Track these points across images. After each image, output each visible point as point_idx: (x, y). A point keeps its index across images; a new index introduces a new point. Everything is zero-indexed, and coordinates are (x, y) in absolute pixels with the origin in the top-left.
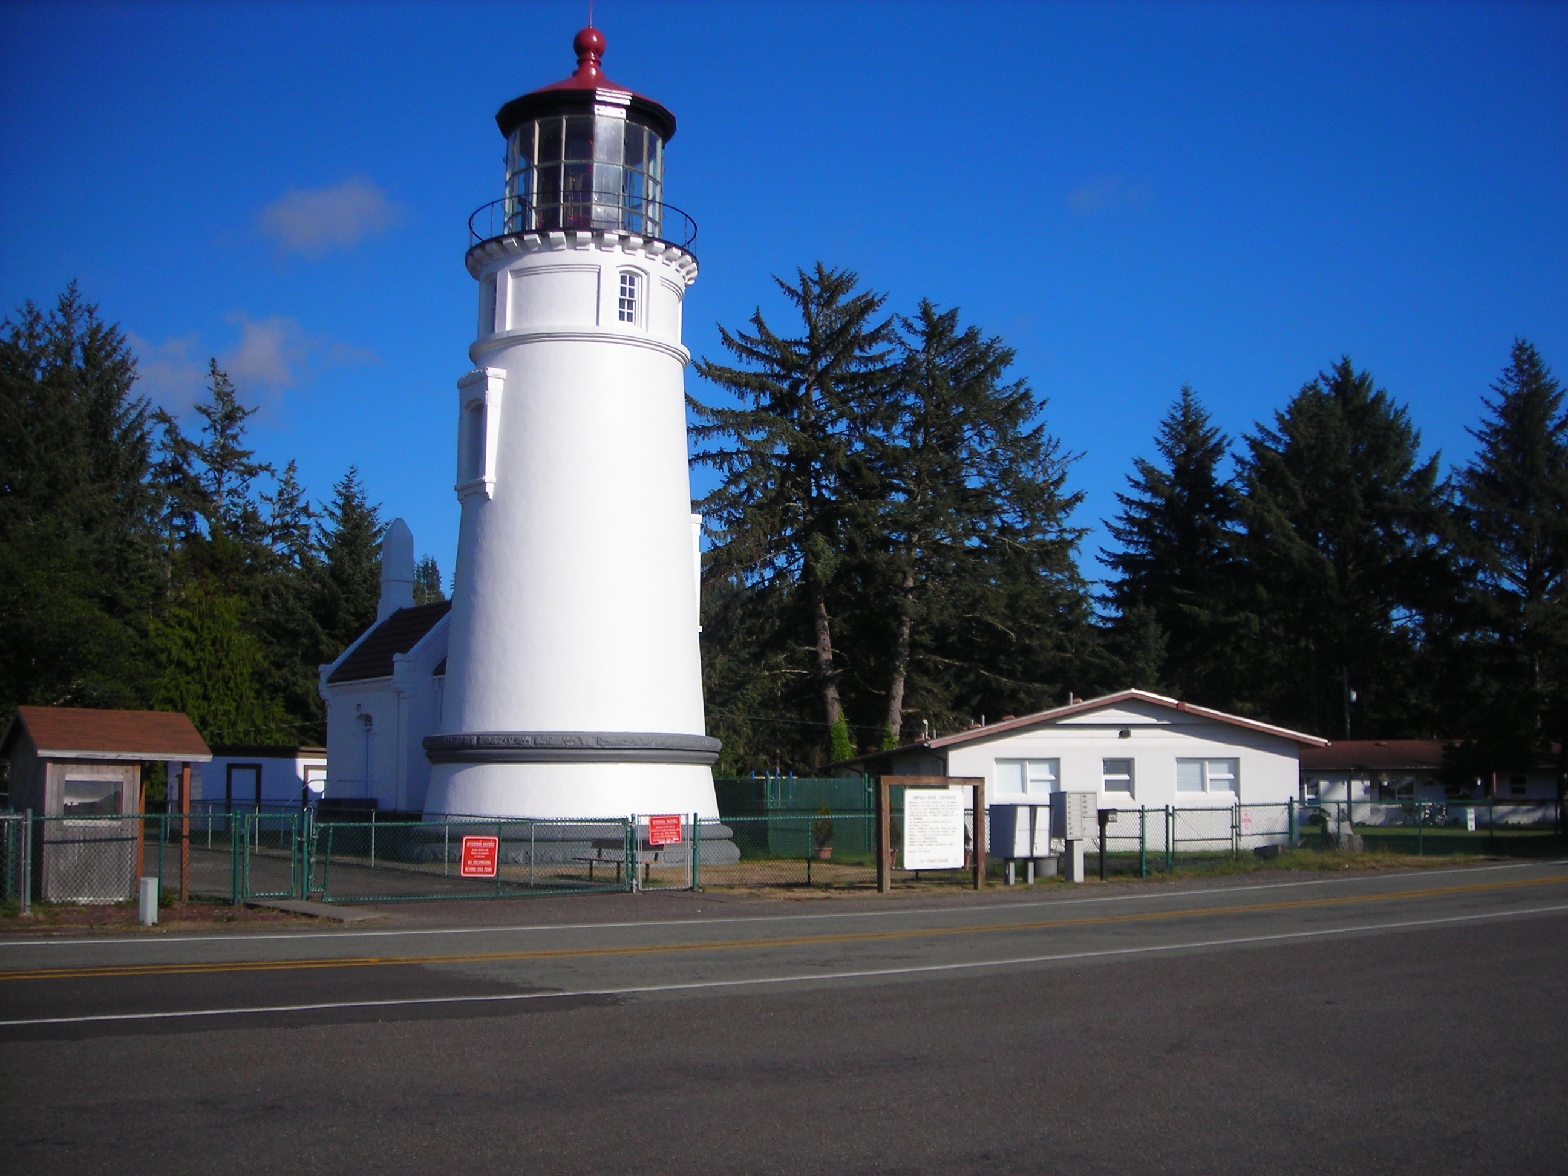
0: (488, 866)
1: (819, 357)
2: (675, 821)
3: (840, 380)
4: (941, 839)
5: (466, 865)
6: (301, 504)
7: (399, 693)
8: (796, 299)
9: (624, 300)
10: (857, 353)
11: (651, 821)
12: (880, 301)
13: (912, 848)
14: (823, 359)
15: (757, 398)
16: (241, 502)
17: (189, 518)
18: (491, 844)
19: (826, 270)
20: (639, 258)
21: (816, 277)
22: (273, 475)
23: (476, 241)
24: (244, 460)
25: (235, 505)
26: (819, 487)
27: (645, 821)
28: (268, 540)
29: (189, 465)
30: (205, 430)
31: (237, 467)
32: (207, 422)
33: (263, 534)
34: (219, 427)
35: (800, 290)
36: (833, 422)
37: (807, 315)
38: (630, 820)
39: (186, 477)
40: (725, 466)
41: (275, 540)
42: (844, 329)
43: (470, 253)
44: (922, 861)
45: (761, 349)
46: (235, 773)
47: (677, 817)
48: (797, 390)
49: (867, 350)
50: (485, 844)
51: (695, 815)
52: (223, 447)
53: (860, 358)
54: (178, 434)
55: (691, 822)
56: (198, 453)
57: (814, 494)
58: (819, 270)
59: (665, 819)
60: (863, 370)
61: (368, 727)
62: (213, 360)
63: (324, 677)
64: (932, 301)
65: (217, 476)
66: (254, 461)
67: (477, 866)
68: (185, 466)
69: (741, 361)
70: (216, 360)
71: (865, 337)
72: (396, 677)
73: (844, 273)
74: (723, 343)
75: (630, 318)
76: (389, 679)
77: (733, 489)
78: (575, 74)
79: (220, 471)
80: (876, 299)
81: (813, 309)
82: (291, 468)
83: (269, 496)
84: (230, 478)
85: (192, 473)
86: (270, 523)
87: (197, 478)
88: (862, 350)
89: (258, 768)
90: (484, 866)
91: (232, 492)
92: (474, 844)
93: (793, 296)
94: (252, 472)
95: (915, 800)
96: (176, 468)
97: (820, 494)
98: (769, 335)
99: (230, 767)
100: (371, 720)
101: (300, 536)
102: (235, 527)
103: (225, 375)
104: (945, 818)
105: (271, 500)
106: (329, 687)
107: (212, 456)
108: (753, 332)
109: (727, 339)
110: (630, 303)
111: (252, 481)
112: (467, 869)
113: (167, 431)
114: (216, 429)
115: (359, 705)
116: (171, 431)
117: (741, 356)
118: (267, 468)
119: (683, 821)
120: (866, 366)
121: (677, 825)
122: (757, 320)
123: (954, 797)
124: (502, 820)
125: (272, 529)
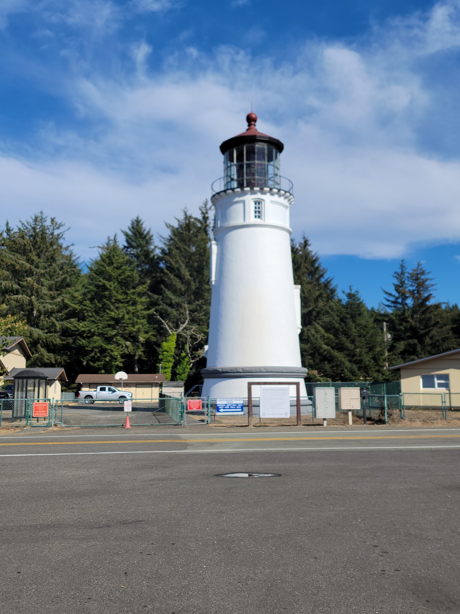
20: (259, 196)
75: (259, 217)
78: (247, 130)
110: (259, 212)
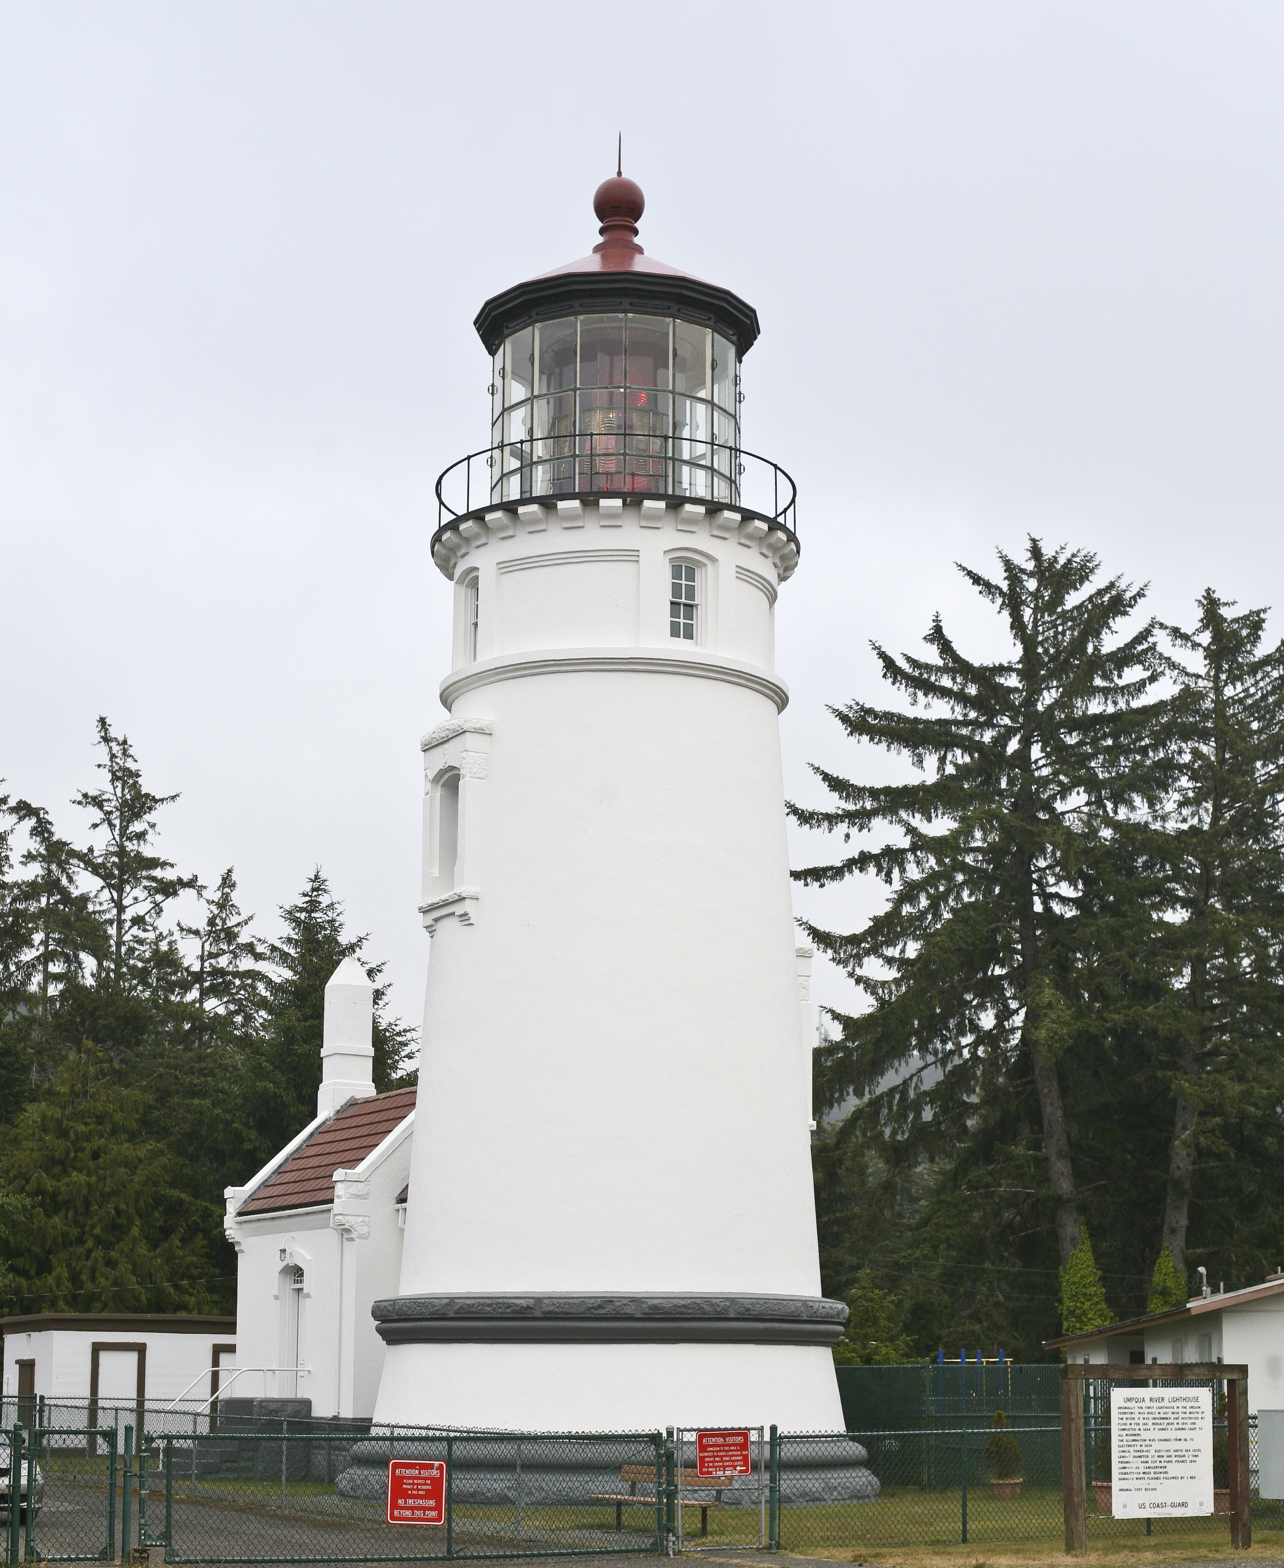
0: (430, 1509)
1: (1040, 692)
2: (740, 1439)
3: (1073, 725)
4: (1173, 1469)
5: (395, 1506)
6: (243, 939)
7: (345, 1231)
8: (999, 601)
9: (679, 604)
10: (1098, 682)
11: (701, 1437)
12: (1134, 598)
13: (1124, 1485)
14: (1045, 693)
15: (942, 760)
16: (151, 936)
17: (73, 961)
18: (435, 1473)
19: (1048, 551)
21: (1030, 566)
22: (200, 894)
23: (447, 517)
24: (158, 873)
25: (141, 942)
26: (1047, 898)
27: (691, 1437)
28: (194, 994)
29: (71, 880)
30: (95, 826)
31: (146, 883)
32: (96, 815)
33: (186, 987)
34: (117, 822)
35: (1004, 586)
36: (1064, 792)
37: (1017, 625)
38: (665, 1435)
39: (66, 897)
40: (896, 872)
41: (205, 993)
42: (1079, 644)
43: (437, 538)
44: (1142, 1506)
45: (946, 682)
46: (105, 1357)
47: (744, 1433)
48: (1004, 746)
49: (1115, 678)
50: (425, 1473)
51: (773, 1429)
52: (122, 852)
53: (1105, 691)
54: (51, 834)
55: (767, 1437)
56: (85, 863)
57: (1038, 907)
58: (1036, 552)
59: (724, 1436)
60: (1111, 709)
61: (299, 1286)
62: (102, 721)
63: (232, 1208)
64: (1220, 595)
65: (116, 897)
66: (169, 875)
67: (412, 1509)
68: (64, 881)
69: (915, 702)
70: (108, 721)
71: (1112, 656)
72: (337, 1206)
73: (1074, 556)
74: (885, 676)
76: (329, 1211)
77: (906, 909)
79: (120, 891)
80: (1128, 595)
81: (1027, 614)
82: (227, 882)
83: (194, 928)
84: (136, 899)
85: (75, 893)
86: (196, 968)
87: (84, 899)
88: (1106, 677)
89: (141, 1349)
90: (424, 1509)
91: (138, 921)
92: (408, 1472)
93: (993, 594)
94: (169, 889)
95: (1128, 1404)
96: (51, 885)
97: (1048, 909)
98: (956, 658)
99: (97, 1348)
100: (302, 1275)
101: (243, 987)
102: (142, 975)
103: (125, 742)
104: (1181, 1434)
105: (197, 933)
106: (240, 1223)
107: (106, 868)
108: (931, 655)
109: (890, 666)
111: (169, 905)
112: (396, 1513)
113: (34, 832)
114: (111, 825)
115: (283, 1251)
116: (42, 829)
117: (915, 694)
118: (191, 884)
119: (754, 1436)
120: (1115, 703)
121: (744, 1446)
122: (937, 636)
123: (1196, 1399)
124: (452, 1434)
125: (198, 977)
